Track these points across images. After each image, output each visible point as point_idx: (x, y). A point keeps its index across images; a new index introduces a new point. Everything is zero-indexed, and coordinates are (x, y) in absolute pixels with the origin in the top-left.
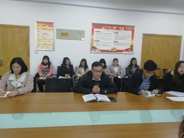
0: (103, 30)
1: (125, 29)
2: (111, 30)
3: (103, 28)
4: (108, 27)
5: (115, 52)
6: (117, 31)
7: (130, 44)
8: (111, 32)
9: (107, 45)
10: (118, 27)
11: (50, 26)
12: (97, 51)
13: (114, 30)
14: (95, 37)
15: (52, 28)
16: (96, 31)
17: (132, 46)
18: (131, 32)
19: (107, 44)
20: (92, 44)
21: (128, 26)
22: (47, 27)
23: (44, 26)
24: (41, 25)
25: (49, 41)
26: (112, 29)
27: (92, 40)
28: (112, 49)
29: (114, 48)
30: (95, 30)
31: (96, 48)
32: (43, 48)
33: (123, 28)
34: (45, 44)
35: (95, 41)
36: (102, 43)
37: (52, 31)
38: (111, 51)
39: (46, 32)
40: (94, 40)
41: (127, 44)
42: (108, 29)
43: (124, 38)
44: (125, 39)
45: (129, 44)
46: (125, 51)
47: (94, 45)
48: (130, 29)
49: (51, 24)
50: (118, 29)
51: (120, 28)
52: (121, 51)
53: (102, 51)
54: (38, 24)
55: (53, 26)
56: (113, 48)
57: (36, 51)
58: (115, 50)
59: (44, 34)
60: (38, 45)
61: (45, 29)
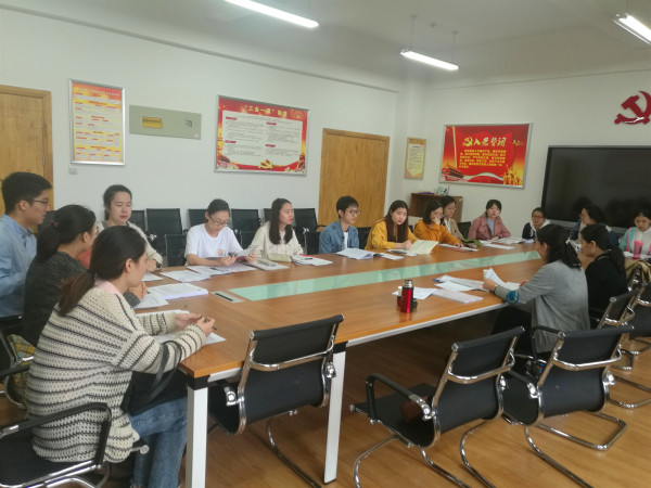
0: (242, 116)
1: (289, 117)
2: (260, 116)
3: (244, 110)
4: (253, 109)
5: (269, 169)
6: (273, 119)
7: (300, 154)
8: (261, 120)
9: (252, 154)
10: (276, 110)
11: (111, 97)
12: (230, 169)
13: (268, 118)
14: (225, 132)
15: (118, 102)
16: (227, 118)
17: (303, 158)
18: (301, 123)
19: (251, 150)
20: (218, 149)
21: (296, 109)
22: (104, 98)
23: (96, 95)
24: (85, 92)
25: (111, 138)
26: (263, 114)
27: (219, 139)
28: (263, 164)
29: (268, 162)
30: (226, 113)
31: (227, 161)
32: (93, 157)
33: (285, 113)
34: (99, 148)
35: (227, 141)
36: (241, 147)
37: (118, 110)
38: (262, 169)
39: (100, 111)
40: (223, 140)
41: (294, 151)
42: (254, 112)
43: (289, 138)
45: (297, 152)
46: (288, 168)
47: (224, 153)
48: (298, 117)
49: (114, 93)
50: (274, 114)
51: (279, 113)
52: (282, 169)
53: (242, 167)
54: (77, 89)
55: (120, 98)
56: (264, 161)
57: (71, 166)
58: (270, 166)
59: (95, 118)
60: (77, 151)
61: (98, 104)
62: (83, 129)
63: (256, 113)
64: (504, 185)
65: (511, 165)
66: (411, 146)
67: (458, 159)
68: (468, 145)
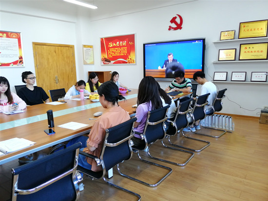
1: (8, 36)
18: (17, 40)
21: (12, 33)
33: (5, 35)
41: (14, 55)
44: (10, 48)
45: (17, 55)
46: (12, 64)
48: (14, 36)
51: (1, 34)
52: (8, 65)
64: (128, 64)
65: (129, 54)
66: (85, 49)
67: (107, 53)
68: (111, 46)
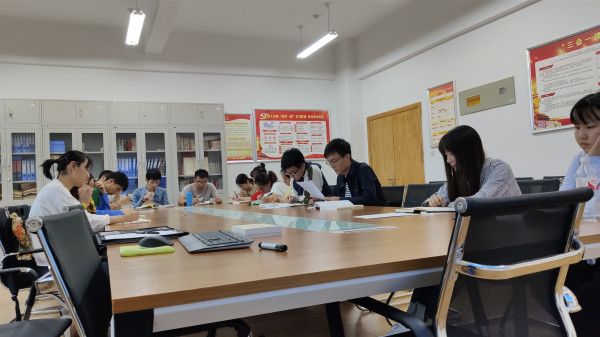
0: (561, 59)
2: (585, 48)
3: (561, 51)
4: (574, 44)
8: (587, 54)
11: (448, 91)
12: (550, 126)
13: (596, 45)
14: (541, 86)
15: (451, 93)
16: (541, 69)
20: (535, 107)
22: (444, 94)
23: (440, 94)
24: (436, 92)
25: (449, 124)
26: (589, 43)
27: (535, 96)
30: (539, 65)
31: (546, 118)
35: (543, 96)
36: (562, 97)
37: (452, 100)
39: (443, 105)
40: (539, 96)
42: (576, 48)
47: (541, 111)
49: (448, 87)
53: (565, 123)
54: (431, 94)
55: (452, 90)
57: (432, 150)
59: (441, 111)
60: (433, 138)
61: (441, 100)
62: (435, 121)
63: (580, 47)
